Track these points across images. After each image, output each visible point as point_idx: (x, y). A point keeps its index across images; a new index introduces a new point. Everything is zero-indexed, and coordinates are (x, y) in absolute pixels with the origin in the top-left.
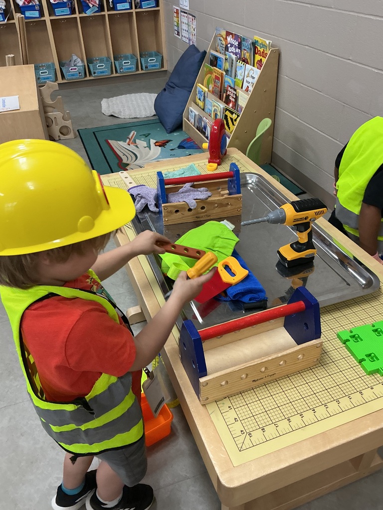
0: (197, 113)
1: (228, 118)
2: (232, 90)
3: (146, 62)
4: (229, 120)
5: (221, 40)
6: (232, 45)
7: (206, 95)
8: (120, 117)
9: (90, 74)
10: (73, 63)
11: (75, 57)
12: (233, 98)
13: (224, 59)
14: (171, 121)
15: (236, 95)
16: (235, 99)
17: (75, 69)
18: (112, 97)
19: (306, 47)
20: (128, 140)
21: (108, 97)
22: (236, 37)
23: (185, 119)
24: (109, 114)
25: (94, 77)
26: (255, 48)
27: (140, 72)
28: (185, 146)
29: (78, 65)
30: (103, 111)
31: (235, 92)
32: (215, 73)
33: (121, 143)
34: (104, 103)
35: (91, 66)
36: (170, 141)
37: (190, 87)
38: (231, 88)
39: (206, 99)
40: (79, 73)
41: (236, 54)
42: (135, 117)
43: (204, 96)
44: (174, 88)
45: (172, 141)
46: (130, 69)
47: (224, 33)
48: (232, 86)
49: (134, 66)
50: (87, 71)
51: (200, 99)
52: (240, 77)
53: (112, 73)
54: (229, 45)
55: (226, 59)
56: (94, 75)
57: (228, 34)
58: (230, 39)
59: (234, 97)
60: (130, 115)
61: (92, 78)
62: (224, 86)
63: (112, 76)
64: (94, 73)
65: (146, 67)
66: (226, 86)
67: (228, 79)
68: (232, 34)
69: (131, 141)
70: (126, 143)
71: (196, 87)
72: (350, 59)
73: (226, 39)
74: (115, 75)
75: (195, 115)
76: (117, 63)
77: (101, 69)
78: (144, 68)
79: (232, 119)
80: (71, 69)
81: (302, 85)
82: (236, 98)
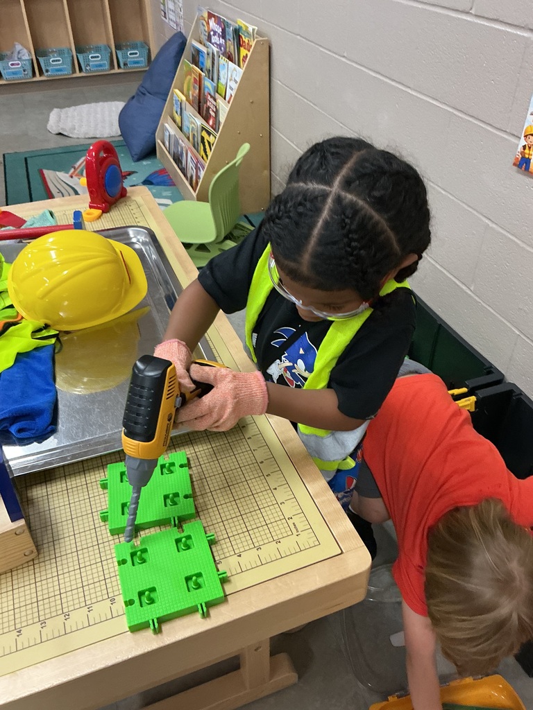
0: (172, 133)
1: (206, 141)
2: (212, 100)
3: (125, 57)
4: (207, 144)
5: (204, 25)
6: (215, 33)
7: (183, 106)
8: (71, 135)
9: (41, 73)
10: (16, 56)
11: (18, 47)
12: (213, 111)
13: (206, 52)
14: (139, 145)
15: (216, 107)
16: (215, 113)
17: (18, 64)
18: (69, 106)
19: (298, 37)
20: (72, 170)
21: (61, 107)
22: (219, 21)
23: (158, 141)
24: (57, 132)
25: (47, 76)
26: (239, 37)
27: (116, 70)
28: (154, 181)
29: (23, 58)
30: (49, 128)
31: (214, 103)
32: (194, 73)
33: (61, 175)
34: (54, 115)
35: (41, 60)
36: (133, 172)
37: (164, 94)
38: (211, 97)
39: (184, 112)
40: (24, 71)
41: (219, 46)
42: (94, 136)
43: (181, 109)
44: (144, 94)
45: (136, 172)
46: (101, 66)
47: (206, 15)
48: (212, 94)
49: (106, 63)
50: (36, 68)
51: (177, 113)
52: (223, 81)
53: (74, 71)
54: (212, 33)
55: (208, 54)
56: (46, 74)
57: (210, 15)
58: (212, 23)
59: (215, 110)
60: (87, 133)
61: (43, 78)
62: (204, 93)
63: (74, 75)
64: (47, 71)
65: (125, 64)
66: (206, 94)
67: (208, 84)
68: (214, 16)
69: (77, 172)
70: (67, 175)
71: (173, 94)
72: (345, 55)
73: (208, 23)
74: (78, 74)
75: (170, 135)
76: (81, 57)
77: (57, 64)
78: (122, 65)
79: (209, 143)
80: (12, 65)
81: (296, 94)
82: (217, 112)
